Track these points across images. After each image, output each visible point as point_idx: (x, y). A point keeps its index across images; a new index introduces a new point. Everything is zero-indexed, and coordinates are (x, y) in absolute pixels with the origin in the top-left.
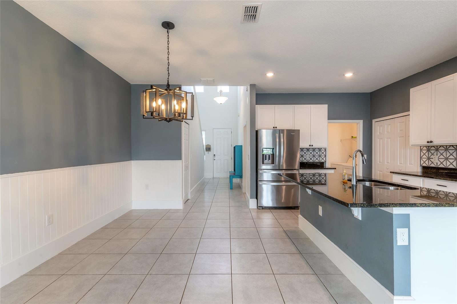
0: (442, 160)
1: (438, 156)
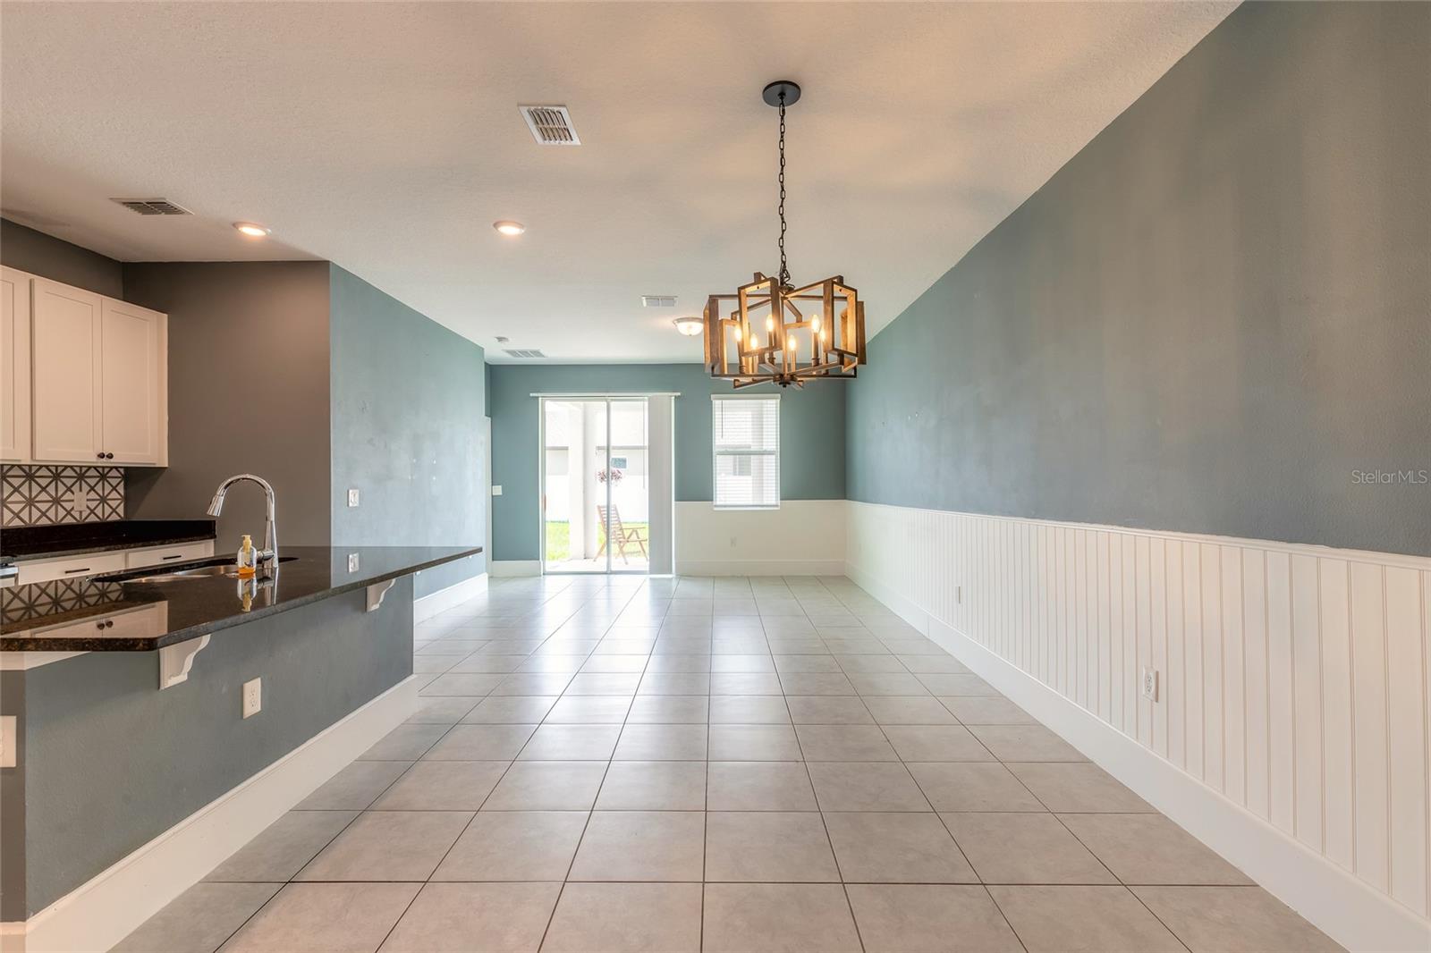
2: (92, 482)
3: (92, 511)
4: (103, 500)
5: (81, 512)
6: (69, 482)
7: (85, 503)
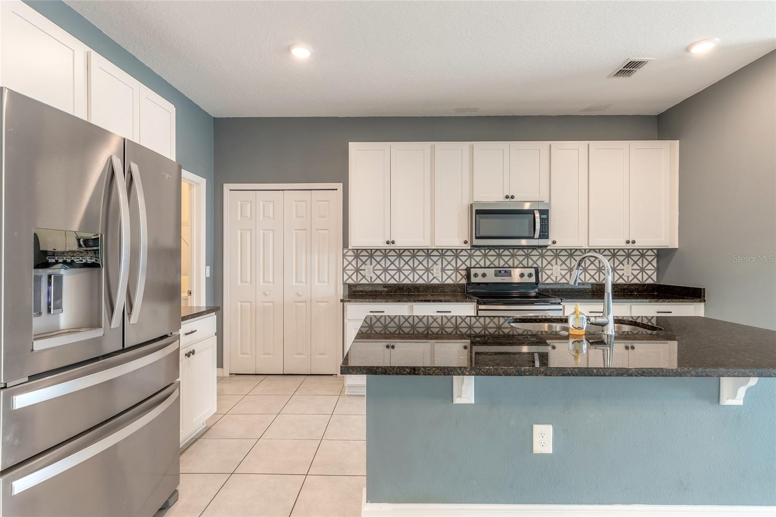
0: (378, 273)
1: (373, 265)
2: (635, 258)
3: (635, 277)
4: (642, 270)
5: (628, 277)
6: (621, 259)
7: (630, 271)
